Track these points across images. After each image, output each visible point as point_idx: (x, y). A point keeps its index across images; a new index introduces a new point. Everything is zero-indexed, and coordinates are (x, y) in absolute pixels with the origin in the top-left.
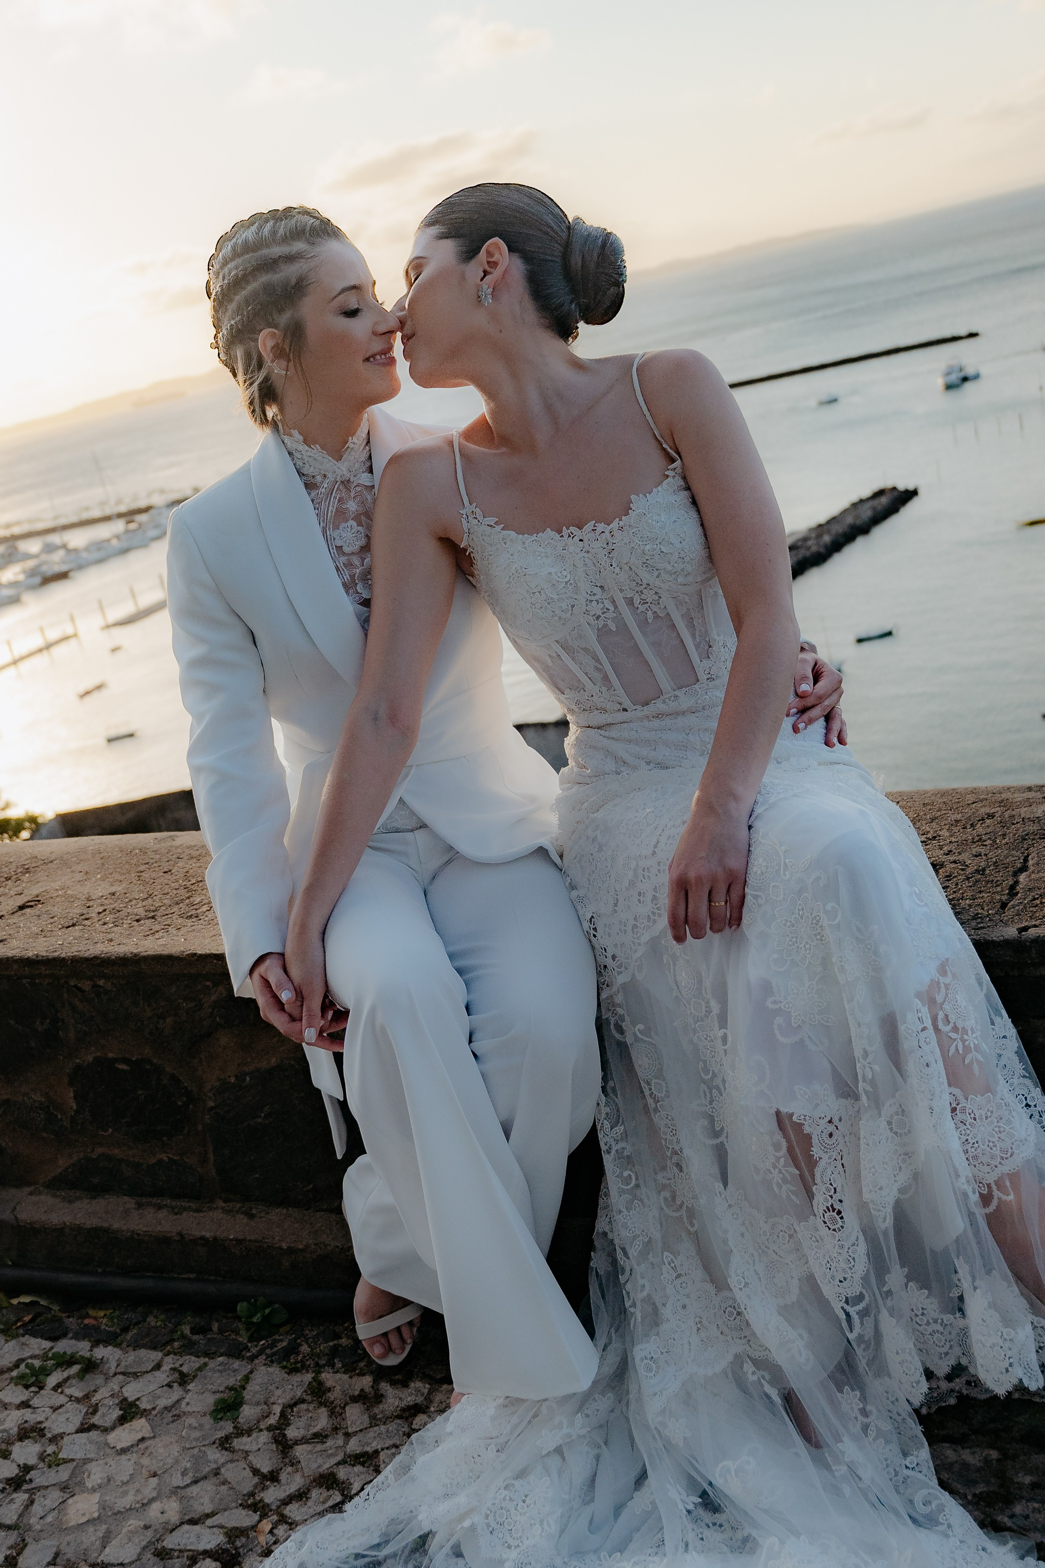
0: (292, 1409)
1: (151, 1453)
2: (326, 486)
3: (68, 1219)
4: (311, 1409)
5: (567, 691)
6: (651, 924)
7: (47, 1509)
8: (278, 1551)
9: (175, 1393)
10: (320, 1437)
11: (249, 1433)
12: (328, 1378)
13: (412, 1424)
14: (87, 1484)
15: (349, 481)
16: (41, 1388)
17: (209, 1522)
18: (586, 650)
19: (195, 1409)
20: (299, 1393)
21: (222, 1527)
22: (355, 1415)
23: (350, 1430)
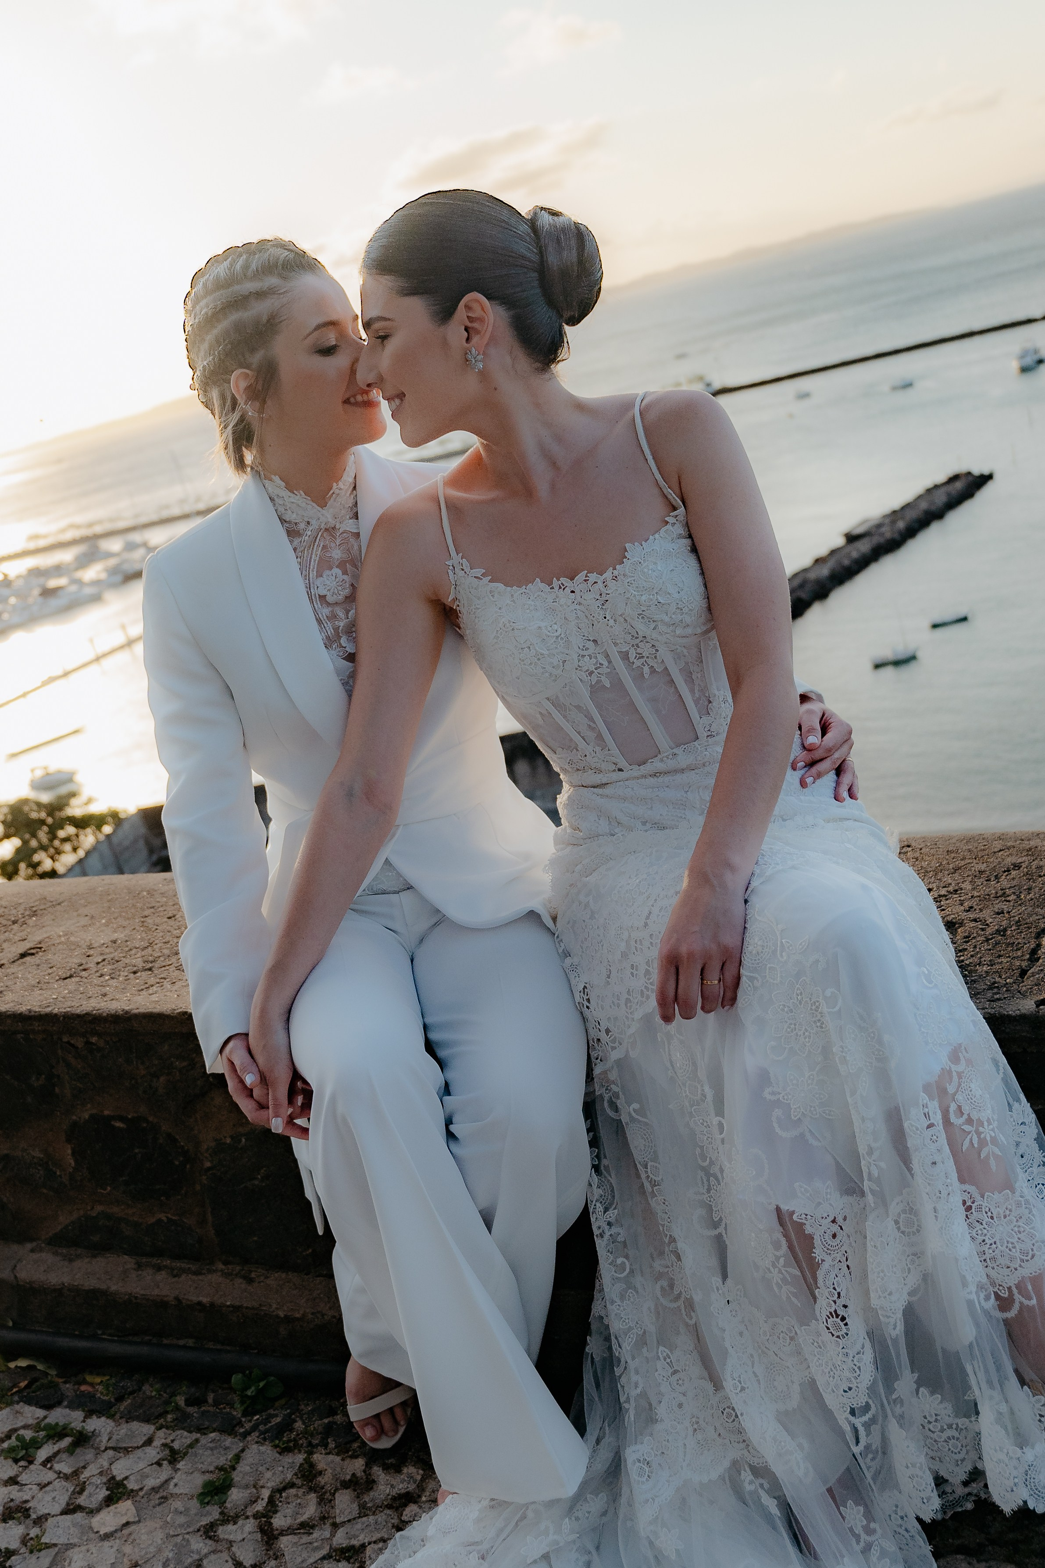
0: (281, 1494)
1: (135, 1540)
2: (309, 533)
3: (66, 1280)
4: (300, 1494)
5: (559, 750)
6: (644, 999)
9: (164, 1473)
10: (306, 1527)
11: (235, 1520)
12: (321, 1459)
13: (402, 1515)
15: (334, 528)
16: (31, 1462)
18: (578, 707)
19: (182, 1491)
20: (289, 1476)
22: (344, 1503)
23: (338, 1520)
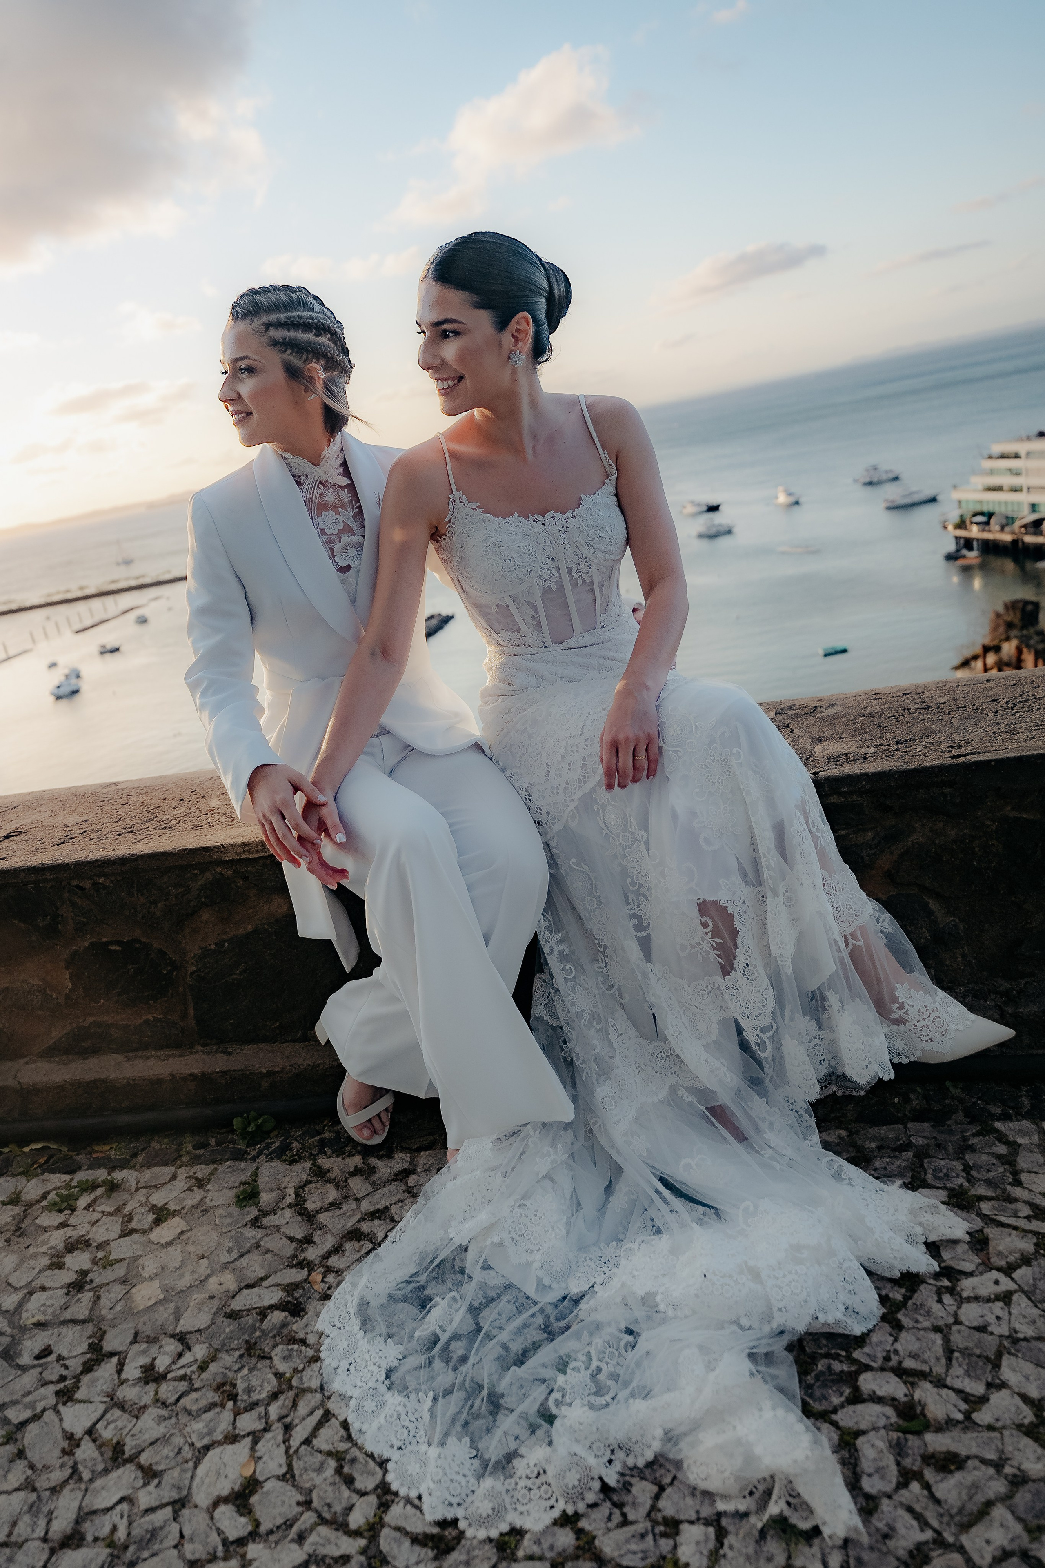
0: (304, 1189)
1: (193, 1242)
2: (308, 484)
4: (319, 1186)
5: (502, 632)
7: (114, 1300)
8: (336, 1294)
11: (274, 1211)
12: (325, 1162)
14: (144, 1275)
15: (326, 481)
16: (76, 1210)
17: (266, 1283)
18: (529, 603)
20: (304, 1177)
21: (278, 1285)
22: (357, 1185)
